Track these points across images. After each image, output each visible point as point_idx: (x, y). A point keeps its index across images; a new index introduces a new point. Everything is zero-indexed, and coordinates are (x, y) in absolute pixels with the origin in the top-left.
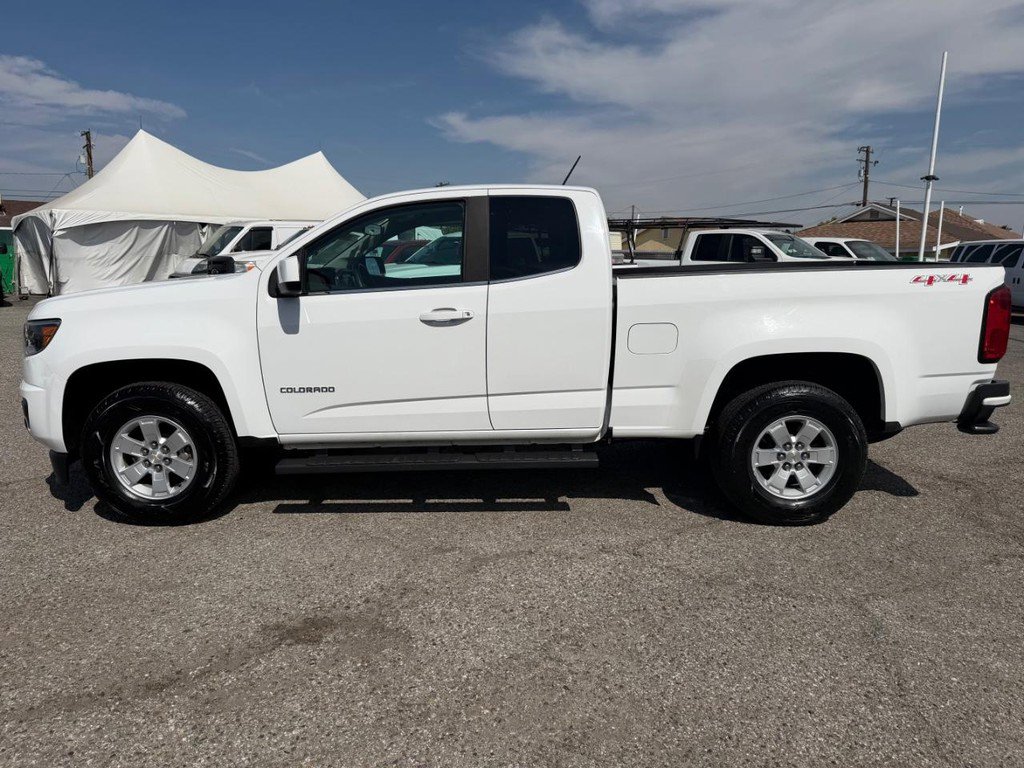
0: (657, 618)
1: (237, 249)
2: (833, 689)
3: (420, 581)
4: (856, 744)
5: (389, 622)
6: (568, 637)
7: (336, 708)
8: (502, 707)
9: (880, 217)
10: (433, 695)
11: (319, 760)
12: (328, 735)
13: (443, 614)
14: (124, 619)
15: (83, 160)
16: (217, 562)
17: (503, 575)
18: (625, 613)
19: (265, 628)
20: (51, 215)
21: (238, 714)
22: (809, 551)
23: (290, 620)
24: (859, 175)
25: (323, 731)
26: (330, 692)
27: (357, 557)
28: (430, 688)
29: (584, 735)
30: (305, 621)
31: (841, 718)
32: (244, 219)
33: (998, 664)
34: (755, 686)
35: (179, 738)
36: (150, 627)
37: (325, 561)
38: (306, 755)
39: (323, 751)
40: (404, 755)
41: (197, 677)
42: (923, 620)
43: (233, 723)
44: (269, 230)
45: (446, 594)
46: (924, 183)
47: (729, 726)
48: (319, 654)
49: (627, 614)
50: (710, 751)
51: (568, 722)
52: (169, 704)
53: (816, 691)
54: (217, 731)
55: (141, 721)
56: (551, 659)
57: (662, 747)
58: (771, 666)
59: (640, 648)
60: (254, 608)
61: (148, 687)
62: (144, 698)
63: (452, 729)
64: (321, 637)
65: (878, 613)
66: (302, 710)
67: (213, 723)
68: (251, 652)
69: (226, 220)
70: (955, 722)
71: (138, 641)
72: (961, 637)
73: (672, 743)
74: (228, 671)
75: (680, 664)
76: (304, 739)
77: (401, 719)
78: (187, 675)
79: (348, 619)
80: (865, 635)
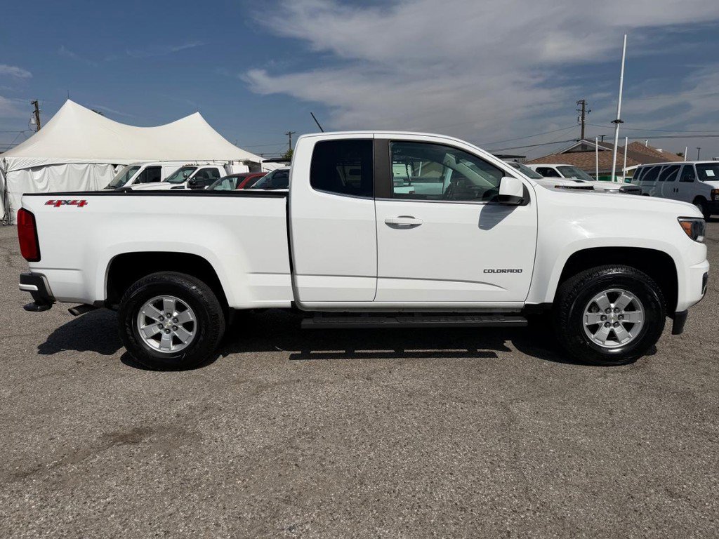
0: (370, 419)
1: (137, 182)
2: (471, 459)
3: (218, 402)
4: (475, 492)
5: (190, 429)
6: (308, 433)
7: (139, 483)
8: (250, 479)
9: (588, 149)
10: (207, 473)
11: (120, 516)
12: (130, 500)
13: (227, 422)
14: (11, 433)
15: (33, 121)
16: (84, 394)
17: (275, 395)
18: (350, 416)
19: (105, 435)
20: (4, 161)
21: (73, 490)
22: (483, 372)
23: (123, 429)
24: (578, 120)
25: (127, 498)
26: (138, 474)
27: (179, 388)
28: (206, 469)
29: (300, 494)
30: (133, 430)
31: (470, 477)
32: (141, 161)
33: (584, 440)
34: (420, 459)
35: (30, 506)
36: (27, 437)
37: (157, 392)
38: (112, 513)
39: (124, 511)
40: (178, 510)
41: (52, 467)
42: (544, 414)
43: (68, 495)
44: (160, 168)
45: (233, 410)
46: (613, 125)
47: (396, 484)
48: (137, 450)
49: (350, 417)
50: (378, 500)
51: (292, 486)
52: (28, 486)
53: (460, 461)
54: (56, 500)
55: (7, 496)
56: (292, 448)
57: (348, 499)
58: (435, 447)
59: (352, 438)
60: (101, 423)
61: (17, 475)
62: (12, 482)
63: (213, 494)
64: (141, 439)
65: (516, 411)
66: (117, 486)
67: (54, 496)
68: (92, 450)
69: (131, 162)
70: (543, 477)
71: (16, 447)
72: (566, 424)
73: (356, 496)
74: (73, 463)
75: (376, 446)
76: (113, 503)
77: (181, 488)
78: (45, 466)
79: (163, 427)
80: (503, 425)
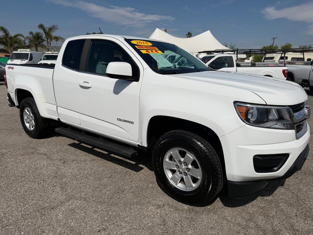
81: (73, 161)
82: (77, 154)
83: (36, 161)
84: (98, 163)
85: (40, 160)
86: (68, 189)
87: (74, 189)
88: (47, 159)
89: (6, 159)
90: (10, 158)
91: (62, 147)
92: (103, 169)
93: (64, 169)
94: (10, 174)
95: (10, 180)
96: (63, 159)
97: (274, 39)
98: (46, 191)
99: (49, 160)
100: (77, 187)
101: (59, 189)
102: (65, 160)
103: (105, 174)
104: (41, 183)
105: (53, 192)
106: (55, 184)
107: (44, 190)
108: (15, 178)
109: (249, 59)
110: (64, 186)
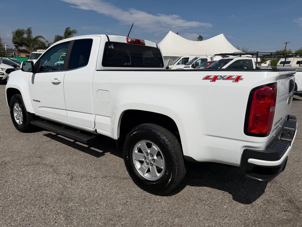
44: (188, 58)
81: (82, 177)
82: (87, 168)
83: (40, 174)
84: (111, 182)
85: (45, 174)
86: (74, 219)
87: (81, 220)
88: (53, 172)
89: (8, 170)
90: (12, 169)
91: (71, 157)
92: (116, 191)
93: (71, 188)
94: (8, 192)
95: (8, 200)
96: (71, 173)
97: (286, 43)
98: (47, 221)
99: (55, 174)
100: (85, 217)
101: (63, 219)
102: (73, 175)
103: (119, 199)
104: (42, 207)
105: (56, 222)
106: (59, 211)
107: (45, 219)
108: (14, 199)
109: (266, 63)
110: (69, 214)
